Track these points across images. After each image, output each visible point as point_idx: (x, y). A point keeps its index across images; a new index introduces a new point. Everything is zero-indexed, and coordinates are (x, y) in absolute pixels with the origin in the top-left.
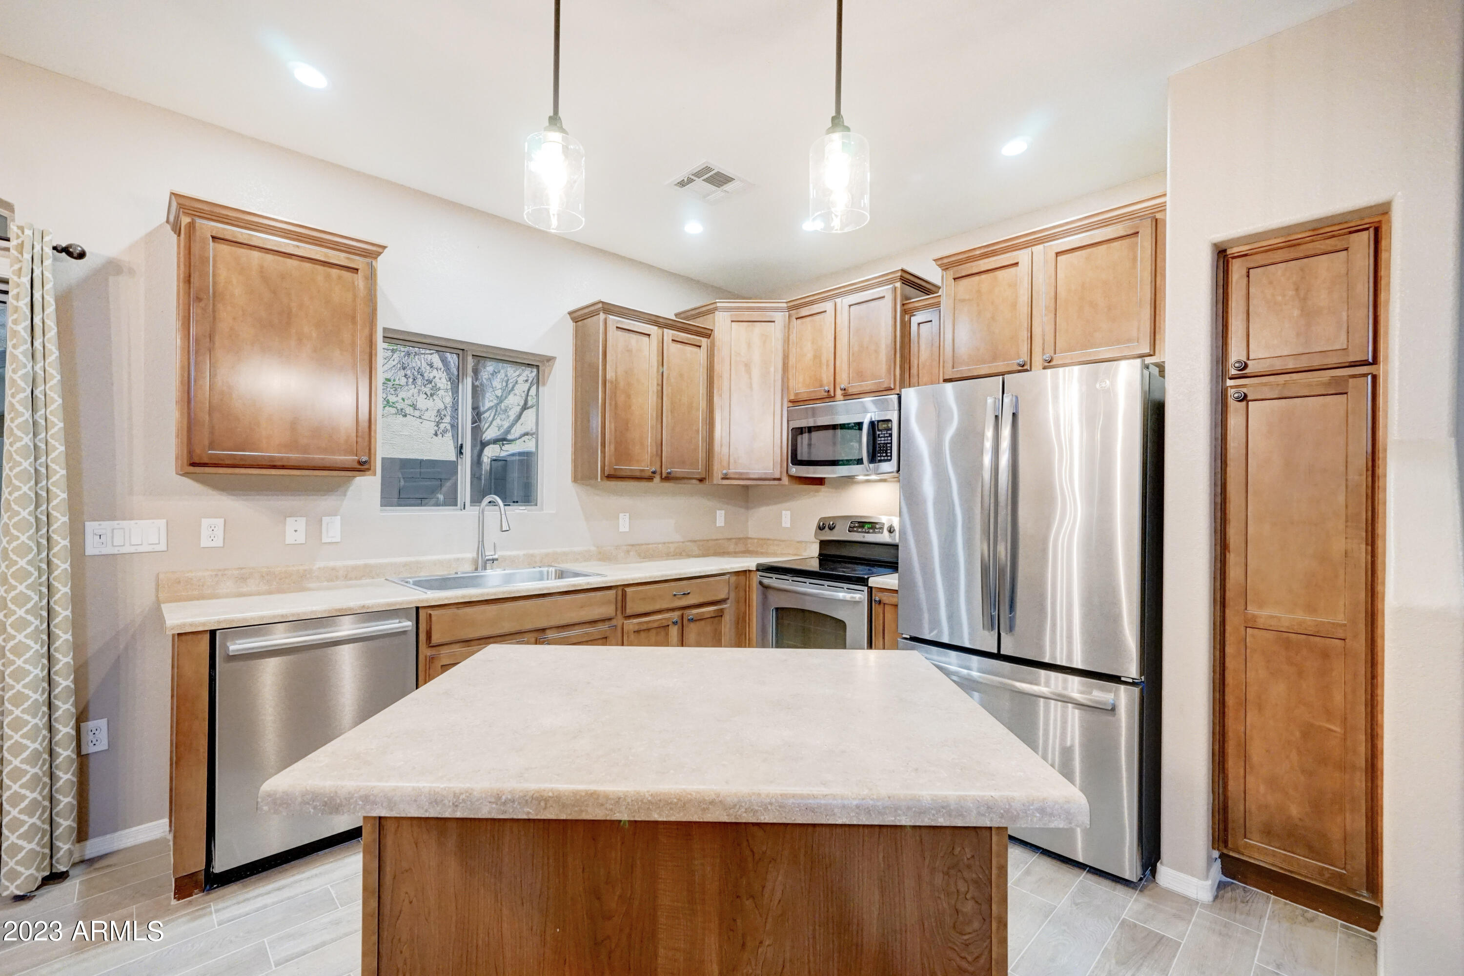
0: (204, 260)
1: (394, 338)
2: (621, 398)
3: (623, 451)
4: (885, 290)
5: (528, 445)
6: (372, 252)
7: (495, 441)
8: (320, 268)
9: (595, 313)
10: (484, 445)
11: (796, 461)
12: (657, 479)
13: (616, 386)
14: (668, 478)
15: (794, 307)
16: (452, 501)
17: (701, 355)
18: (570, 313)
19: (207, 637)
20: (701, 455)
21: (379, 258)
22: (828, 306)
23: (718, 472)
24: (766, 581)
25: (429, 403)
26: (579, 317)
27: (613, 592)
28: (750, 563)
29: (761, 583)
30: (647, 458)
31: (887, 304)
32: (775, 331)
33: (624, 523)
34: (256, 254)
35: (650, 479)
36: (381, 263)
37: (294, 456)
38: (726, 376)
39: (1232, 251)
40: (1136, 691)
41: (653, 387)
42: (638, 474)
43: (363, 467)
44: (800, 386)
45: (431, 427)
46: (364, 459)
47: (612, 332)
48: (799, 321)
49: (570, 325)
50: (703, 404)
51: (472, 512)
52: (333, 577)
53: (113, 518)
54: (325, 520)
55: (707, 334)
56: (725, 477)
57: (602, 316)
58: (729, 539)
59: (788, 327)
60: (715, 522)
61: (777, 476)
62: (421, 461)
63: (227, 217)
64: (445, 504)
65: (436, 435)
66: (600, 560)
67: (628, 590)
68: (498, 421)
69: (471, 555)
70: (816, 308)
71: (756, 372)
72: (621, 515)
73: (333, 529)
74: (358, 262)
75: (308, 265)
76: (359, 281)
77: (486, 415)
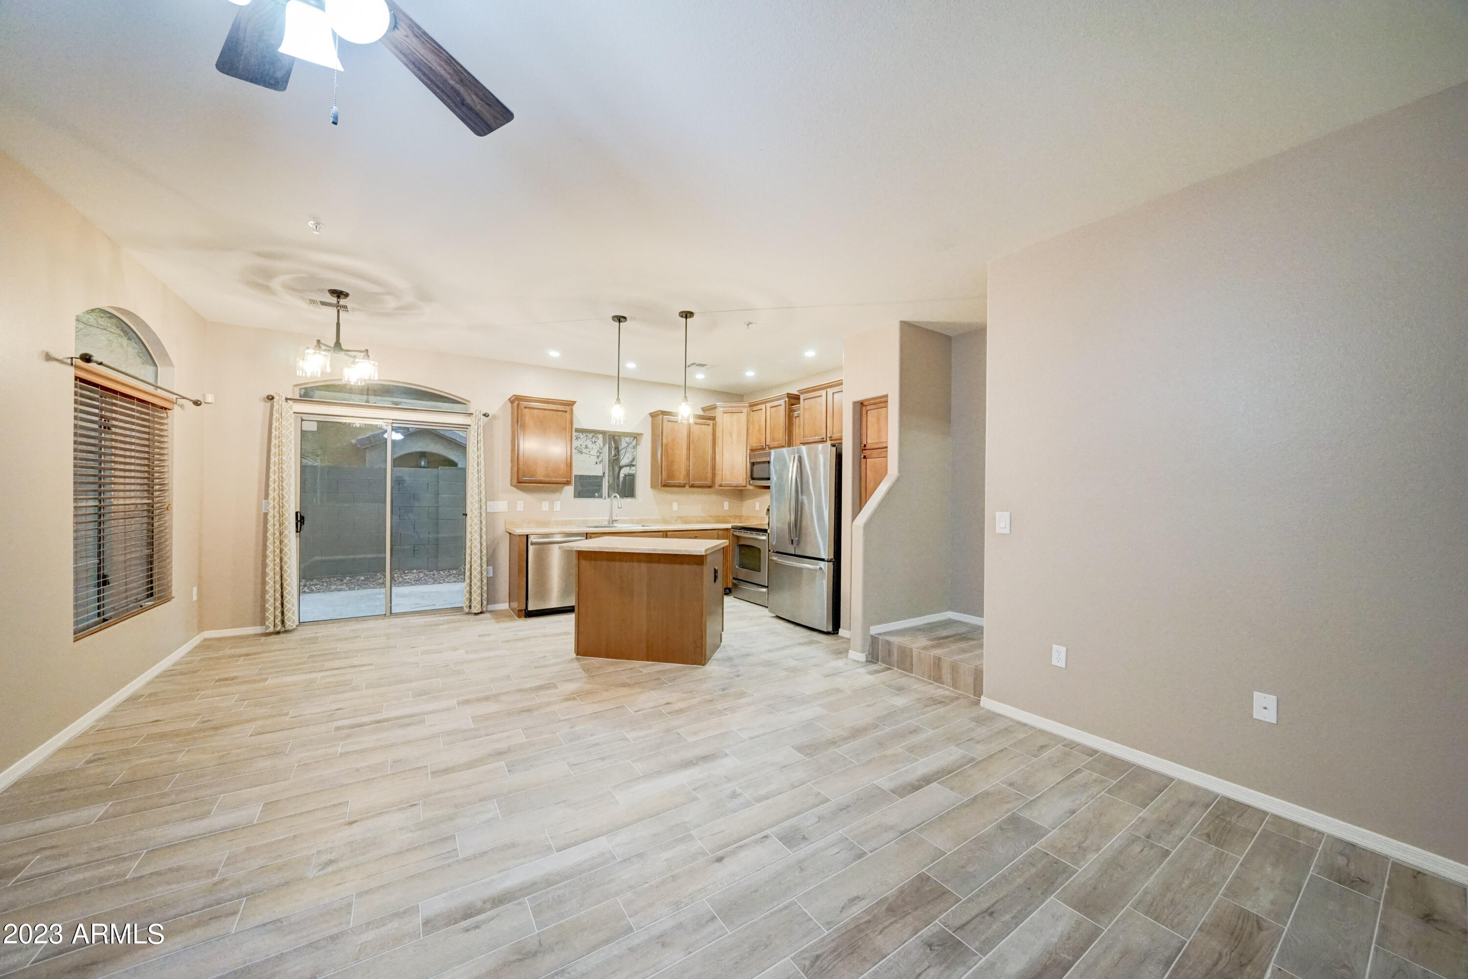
0: (522, 415)
1: (577, 430)
2: (670, 452)
3: (671, 476)
4: (782, 402)
5: (631, 471)
6: (571, 404)
7: (626, 466)
8: (555, 412)
9: (658, 415)
10: (621, 468)
11: (753, 479)
12: (687, 487)
13: (666, 445)
14: (692, 486)
15: (752, 405)
16: (601, 497)
17: (710, 428)
18: (650, 414)
19: (526, 537)
20: (710, 475)
21: (574, 406)
22: (763, 406)
23: (718, 481)
24: (735, 533)
25: (594, 446)
26: (653, 415)
27: (662, 533)
28: (729, 526)
29: (733, 535)
30: (682, 477)
31: (782, 408)
32: (743, 417)
33: (675, 506)
34: (536, 411)
35: (684, 486)
36: (575, 407)
37: (547, 479)
38: (721, 438)
39: (865, 403)
40: (831, 564)
41: (684, 445)
42: (677, 484)
43: (568, 483)
44: (754, 443)
45: (595, 459)
46: (569, 480)
47: (665, 423)
48: (753, 412)
49: (650, 418)
50: (710, 451)
51: (608, 500)
52: (557, 523)
53: (494, 500)
54: (555, 502)
55: (713, 419)
56: (720, 486)
57: (660, 417)
58: (731, 516)
59: (748, 415)
60: (723, 507)
61: (744, 485)
62: (590, 476)
63: (527, 399)
64: (598, 497)
65: (597, 463)
66: (664, 523)
67: (668, 533)
68: (627, 455)
69: (607, 518)
70: (759, 407)
71: (734, 437)
72: (673, 503)
73: (557, 506)
74: (568, 408)
75: (552, 412)
76: (568, 415)
77: (622, 452)
